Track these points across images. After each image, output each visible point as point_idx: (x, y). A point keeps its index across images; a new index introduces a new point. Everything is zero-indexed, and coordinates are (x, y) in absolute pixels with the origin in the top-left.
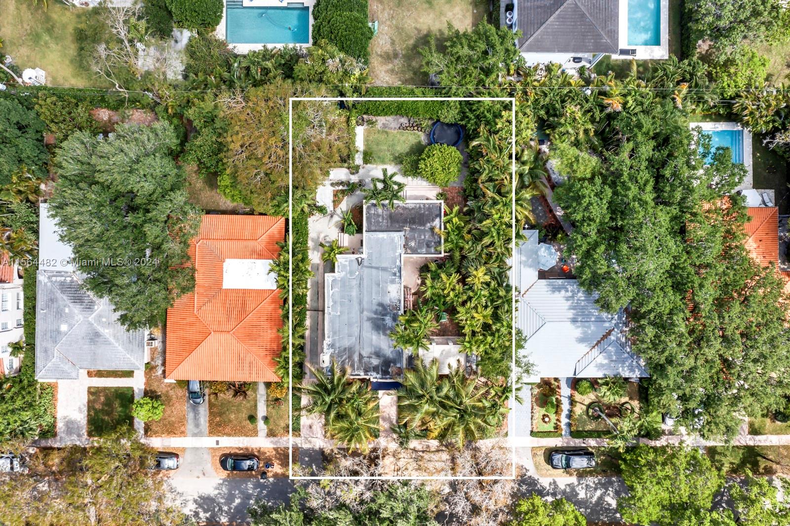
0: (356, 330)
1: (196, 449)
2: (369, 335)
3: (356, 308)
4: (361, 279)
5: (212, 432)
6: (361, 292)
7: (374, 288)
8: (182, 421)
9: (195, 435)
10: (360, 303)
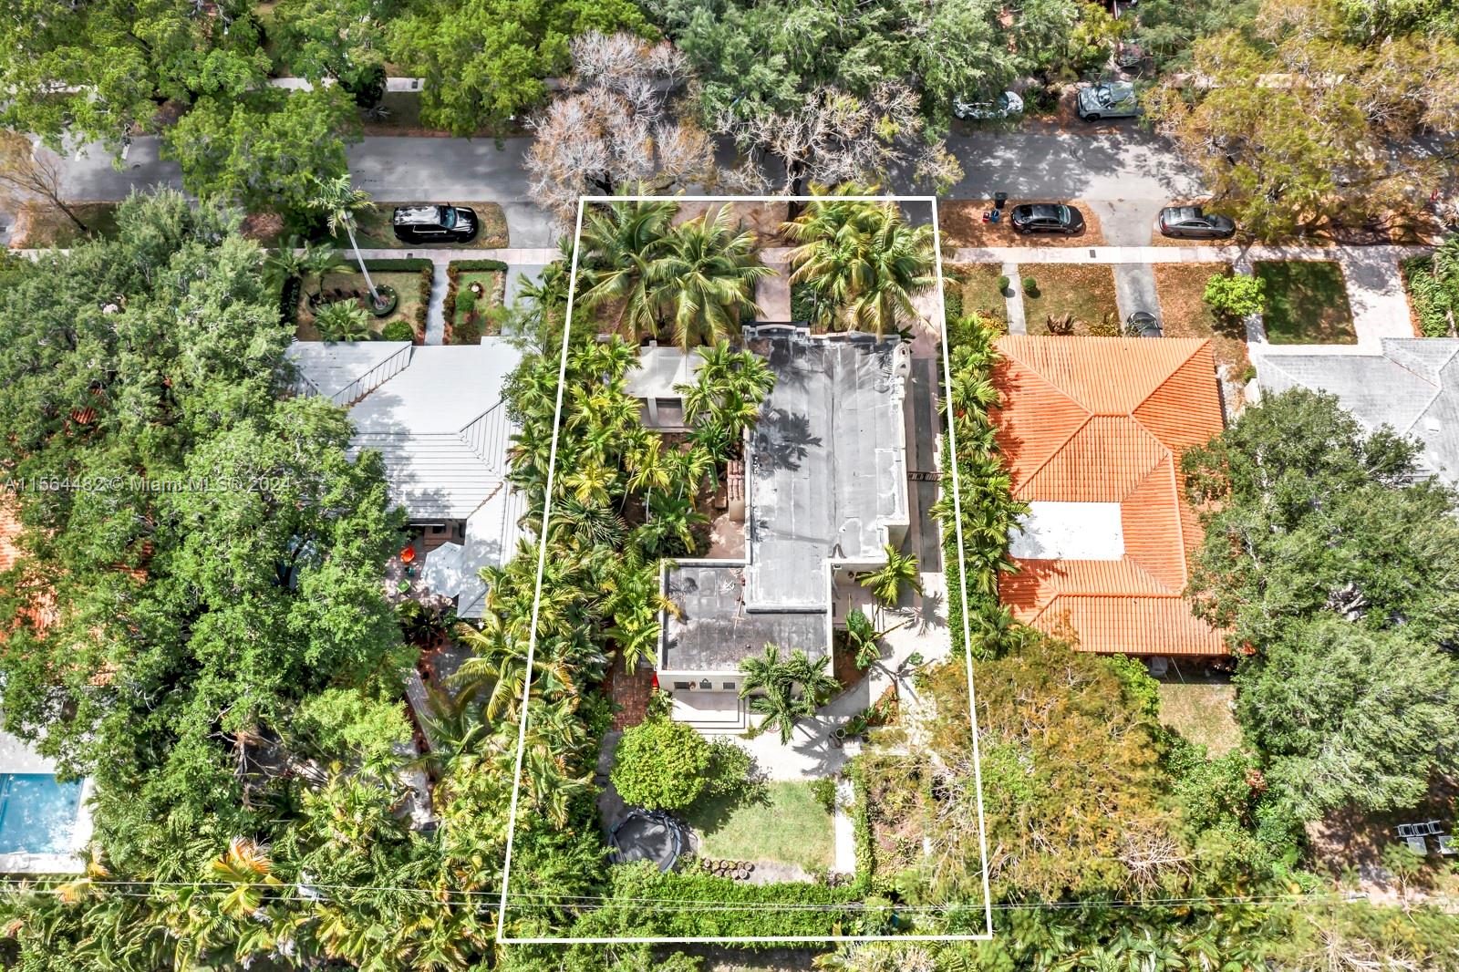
0: (841, 419)
1: (1132, 243)
2: (815, 412)
3: (842, 463)
4: (833, 518)
5: (1106, 270)
6: (834, 492)
7: (805, 501)
8: (1165, 290)
9: (1138, 266)
10: (833, 472)
